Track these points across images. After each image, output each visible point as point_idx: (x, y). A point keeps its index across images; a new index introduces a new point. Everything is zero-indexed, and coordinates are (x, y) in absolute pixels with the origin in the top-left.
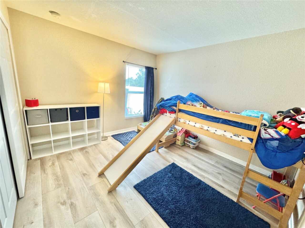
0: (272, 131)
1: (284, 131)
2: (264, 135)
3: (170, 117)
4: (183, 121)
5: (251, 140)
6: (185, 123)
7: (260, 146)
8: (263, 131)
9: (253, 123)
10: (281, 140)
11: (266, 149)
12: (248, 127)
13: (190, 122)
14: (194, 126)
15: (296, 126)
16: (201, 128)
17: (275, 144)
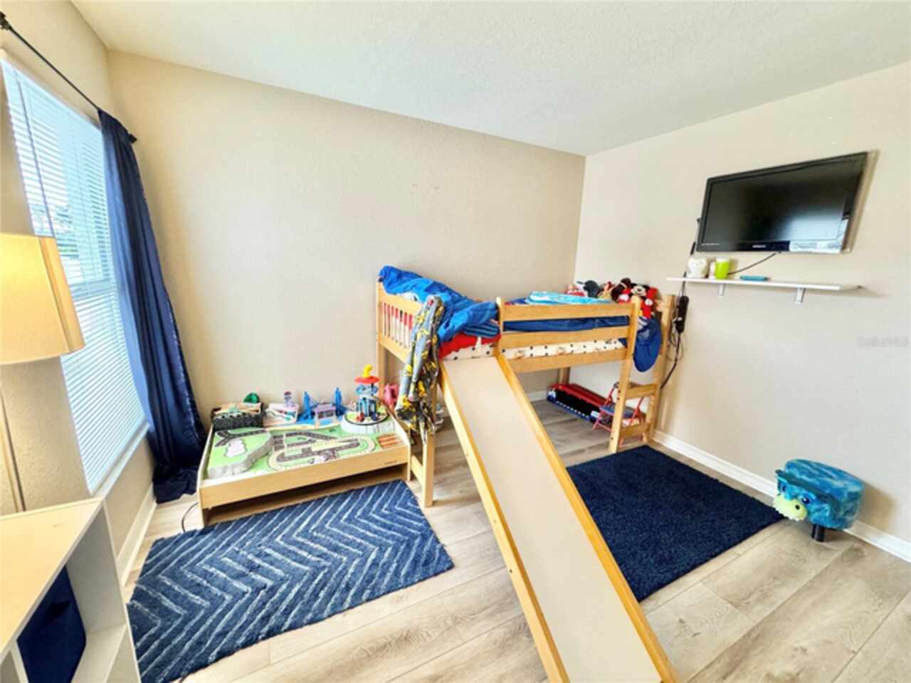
3: (473, 358)
4: (515, 355)
6: (519, 358)
13: (534, 348)
14: (547, 355)
16: (561, 354)
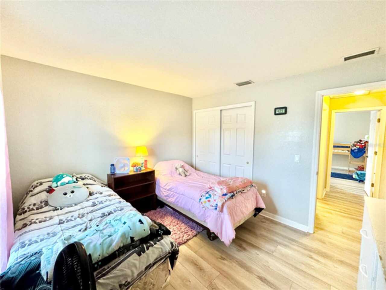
0: (355, 148)
1: (358, 147)
2: (353, 149)
5: (349, 151)
7: (352, 152)
8: (352, 148)
9: (348, 146)
10: (358, 149)
11: (354, 152)
12: (347, 147)
15: (361, 145)
17: (356, 150)
